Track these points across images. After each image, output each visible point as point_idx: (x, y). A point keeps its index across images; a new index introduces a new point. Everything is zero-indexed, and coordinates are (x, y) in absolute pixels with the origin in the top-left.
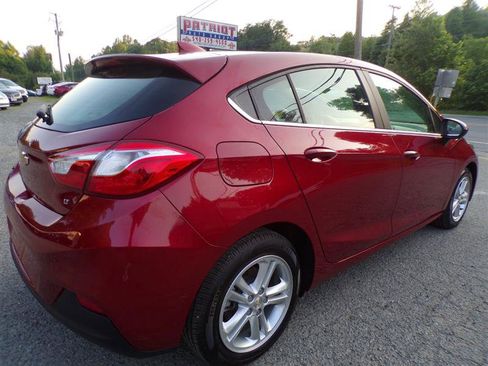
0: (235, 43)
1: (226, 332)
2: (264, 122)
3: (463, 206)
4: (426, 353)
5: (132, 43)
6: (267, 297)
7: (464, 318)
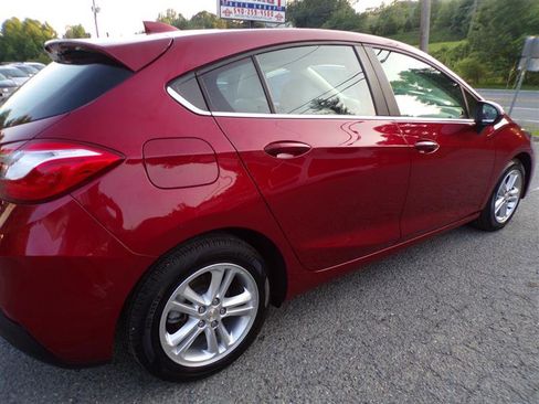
0: (283, 14)
1: (172, 344)
2: (215, 114)
3: (512, 205)
4: (409, 375)
5: (177, 17)
6: (225, 309)
7: (471, 336)
